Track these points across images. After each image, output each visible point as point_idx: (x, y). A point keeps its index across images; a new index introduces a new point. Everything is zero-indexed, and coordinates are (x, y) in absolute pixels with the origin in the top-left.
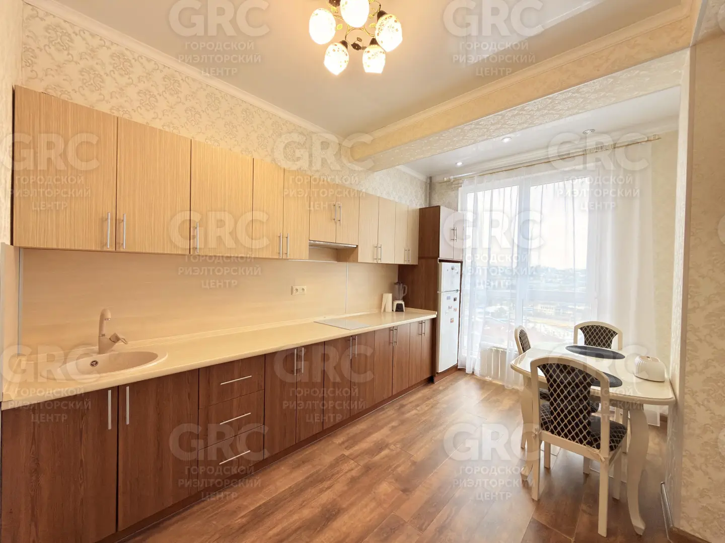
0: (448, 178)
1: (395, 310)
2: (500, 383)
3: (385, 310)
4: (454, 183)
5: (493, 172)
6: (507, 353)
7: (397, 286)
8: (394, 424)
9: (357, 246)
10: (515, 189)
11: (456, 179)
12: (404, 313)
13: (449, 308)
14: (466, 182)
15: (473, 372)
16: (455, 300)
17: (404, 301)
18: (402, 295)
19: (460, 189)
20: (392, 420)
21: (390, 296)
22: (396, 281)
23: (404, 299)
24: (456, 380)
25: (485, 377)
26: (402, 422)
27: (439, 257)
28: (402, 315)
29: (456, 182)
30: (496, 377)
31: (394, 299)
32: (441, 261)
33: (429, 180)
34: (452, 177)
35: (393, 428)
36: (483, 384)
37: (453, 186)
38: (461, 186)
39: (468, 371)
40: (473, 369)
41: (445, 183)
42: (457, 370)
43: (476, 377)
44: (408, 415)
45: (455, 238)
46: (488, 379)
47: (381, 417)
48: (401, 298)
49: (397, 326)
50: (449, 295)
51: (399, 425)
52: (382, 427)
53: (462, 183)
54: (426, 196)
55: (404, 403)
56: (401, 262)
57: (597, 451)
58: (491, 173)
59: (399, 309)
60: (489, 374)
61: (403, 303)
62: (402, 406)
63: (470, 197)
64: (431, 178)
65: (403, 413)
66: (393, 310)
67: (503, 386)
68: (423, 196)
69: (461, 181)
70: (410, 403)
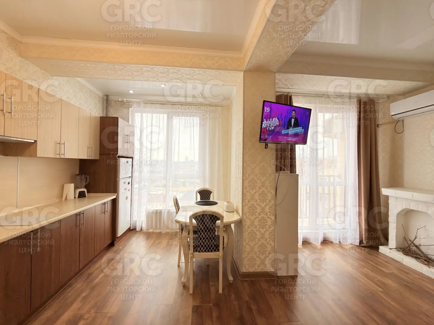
0: (122, 99)
1: (77, 196)
2: (158, 231)
3: (66, 199)
4: (126, 104)
5: (153, 103)
6: (163, 212)
7: (78, 177)
8: (84, 295)
9: (35, 141)
10: (166, 116)
11: (127, 102)
12: (86, 198)
13: (125, 189)
14: (135, 105)
15: (141, 229)
16: (129, 183)
17: (86, 188)
18: (84, 184)
19: (130, 109)
20: (82, 292)
21: (72, 185)
22: (78, 173)
23: (86, 187)
24: (130, 239)
25: (149, 230)
26: (93, 289)
27: (118, 154)
28: (85, 200)
29: (128, 104)
30: (156, 228)
31: (76, 188)
32: (119, 157)
33: (105, 98)
34: (125, 99)
35: (85, 298)
36: (149, 235)
37: (125, 106)
38: (131, 107)
39: (138, 229)
40: (141, 227)
41: (119, 103)
42: (131, 230)
43: (143, 232)
44: (97, 280)
45: (129, 142)
46: (151, 230)
47: (69, 294)
48: (83, 187)
49: (84, 211)
50: (124, 181)
51: (90, 293)
52: (72, 303)
53: (132, 105)
54: (103, 108)
55: (91, 272)
56: (84, 157)
57: (218, 252)
58: (152, 103)
59: (82, 195)
60: (152, 228)
61: (85, 190)
62: (90, 275)
63: (138, 116)
64: (107, 96)
65: (92, 281)
66: (75, 198)
67: (161, 232)
68: (101, 107)
69: (131, 104)
70: (97, 269)
